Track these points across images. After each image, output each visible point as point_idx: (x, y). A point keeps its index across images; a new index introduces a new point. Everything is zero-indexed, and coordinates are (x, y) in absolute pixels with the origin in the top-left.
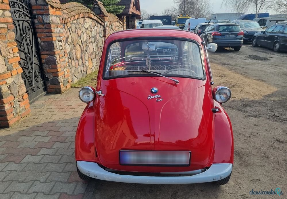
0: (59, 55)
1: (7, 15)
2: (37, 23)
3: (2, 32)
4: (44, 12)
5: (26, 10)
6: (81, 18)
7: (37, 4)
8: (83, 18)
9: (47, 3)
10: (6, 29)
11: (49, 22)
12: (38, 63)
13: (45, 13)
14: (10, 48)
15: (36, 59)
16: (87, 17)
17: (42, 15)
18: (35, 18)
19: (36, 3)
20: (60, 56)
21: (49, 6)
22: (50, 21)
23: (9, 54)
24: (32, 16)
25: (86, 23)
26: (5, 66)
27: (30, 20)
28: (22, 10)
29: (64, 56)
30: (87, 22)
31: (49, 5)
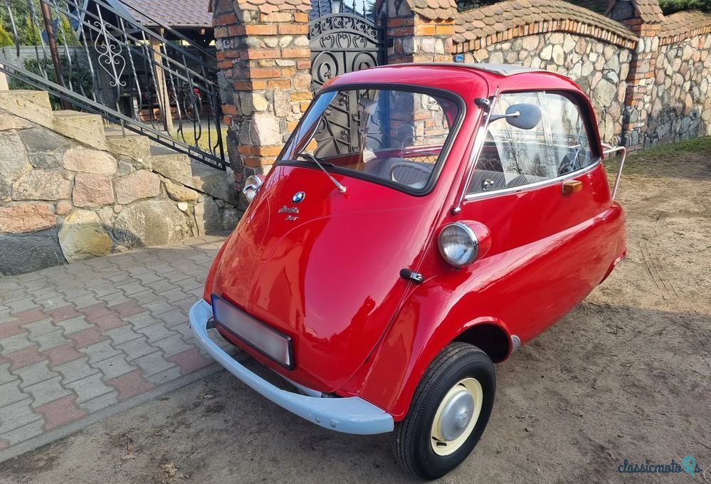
0: (425, 122)
1: (301, 44)
2: (392, 56)
3: (284, 74)
4: (406, 32)
5: (370, 30)
6: (529, 35)
7: (398, 17)
8: (538, 34)
9: (413, 12)
10: (293, 70)
11: (411, 52)
12: (379, 137)
13: (407, 34)
14: (296, 102)
15: (378, 127)
16: (556, 31)
17: (402, 37)
18: (391, 45)
19: (397, 14)
20: (428, 125)
21: (416, 19)
22: (413, 49)
23: (291, 114)
24: (383, 42)
25: (550, 46)
26: (278, 133)
27: (377, 49)
28: (361, 32)
29: (442, 126)
30: (553, 45)
31: (417, 15)
